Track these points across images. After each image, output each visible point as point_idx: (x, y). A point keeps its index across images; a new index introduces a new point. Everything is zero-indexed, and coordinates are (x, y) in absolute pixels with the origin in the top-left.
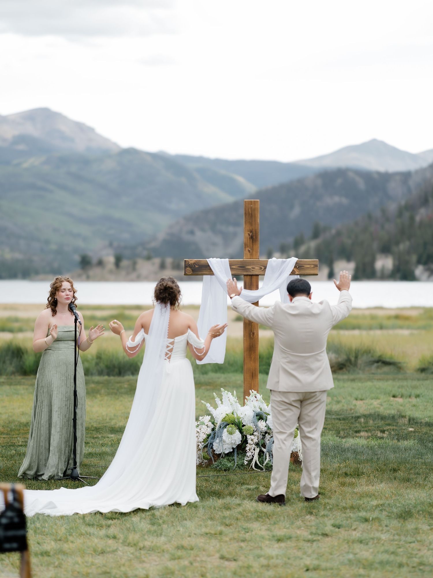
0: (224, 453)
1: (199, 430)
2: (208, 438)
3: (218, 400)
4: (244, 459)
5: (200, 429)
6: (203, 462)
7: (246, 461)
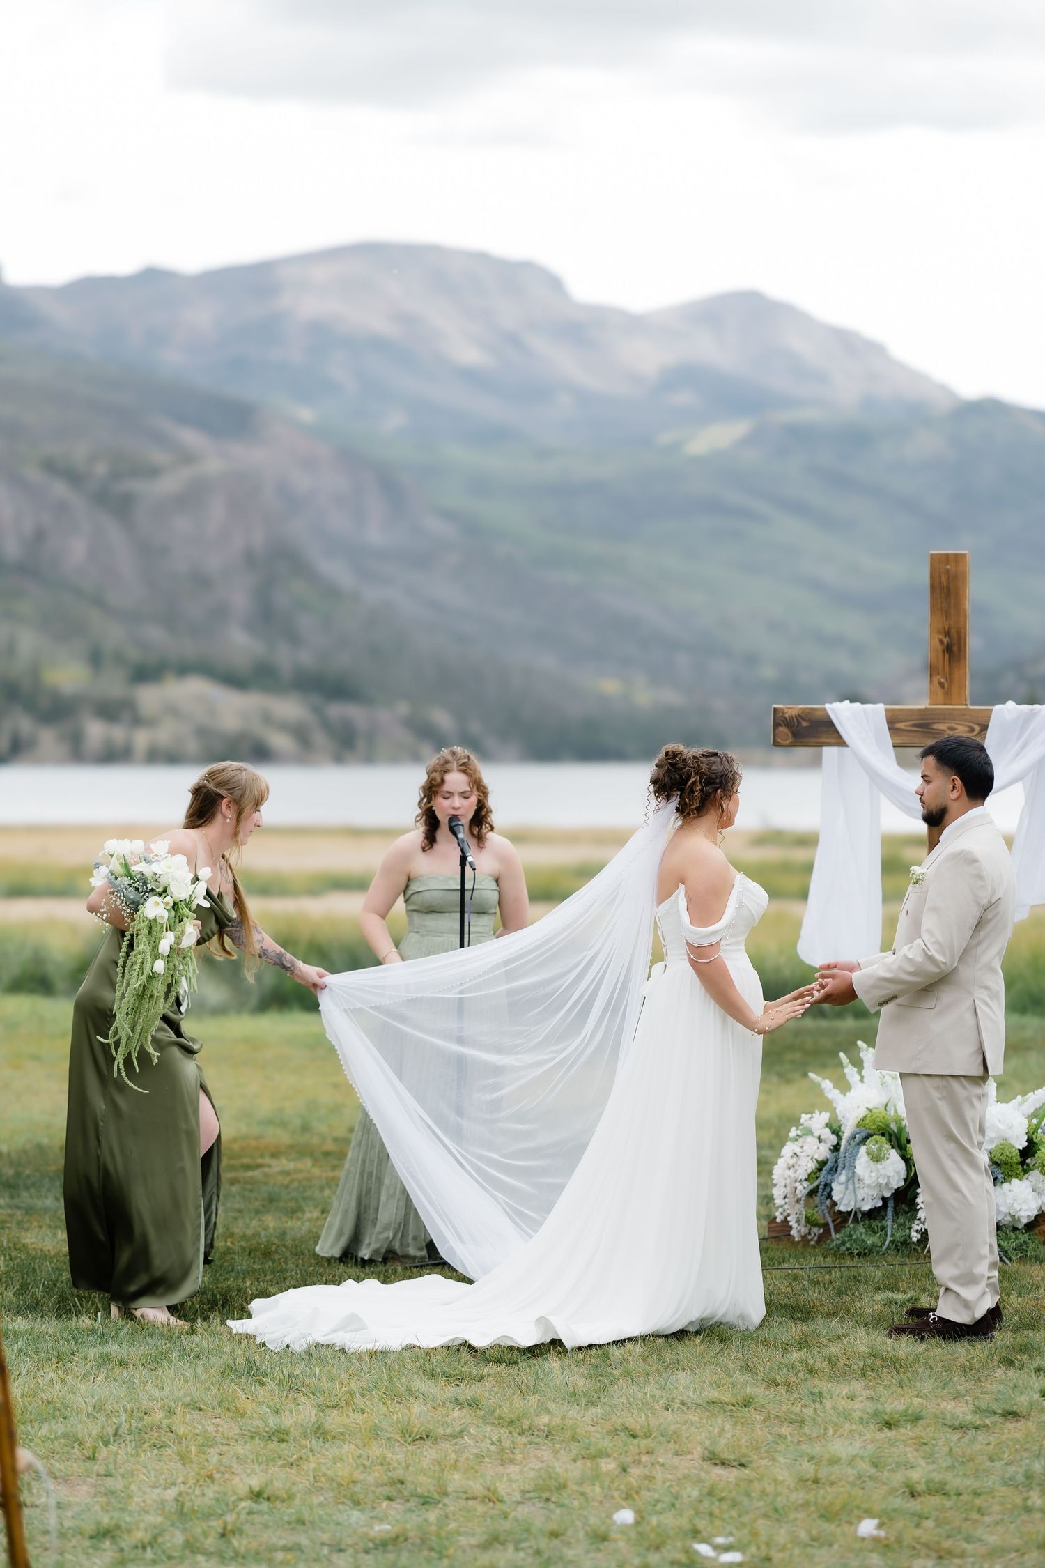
0: (859, 1209)
1: (798, 1150)
2: (820, 1170)
3: (850, 1071)
4: (910, 1228)
5: (802, 1147)
6: (810, 1233)
7: (917, 1231)
